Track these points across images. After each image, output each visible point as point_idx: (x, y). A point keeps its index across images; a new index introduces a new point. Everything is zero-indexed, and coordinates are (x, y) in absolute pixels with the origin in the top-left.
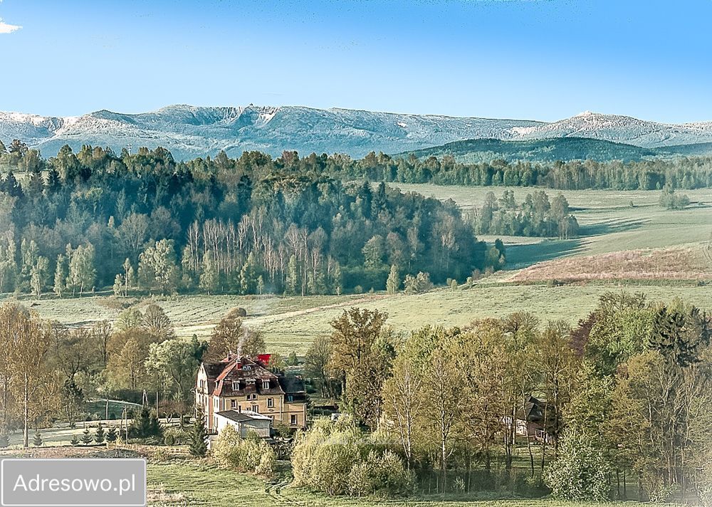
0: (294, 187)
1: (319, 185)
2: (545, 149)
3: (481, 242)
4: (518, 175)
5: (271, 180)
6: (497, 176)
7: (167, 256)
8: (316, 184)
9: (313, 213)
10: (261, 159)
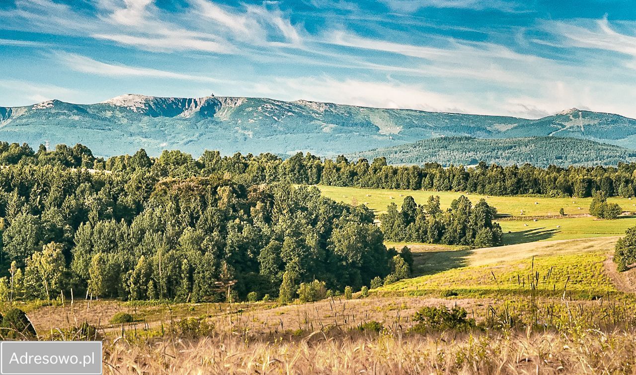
0: (193, 190)
1: (219, 188)
2: (523, 149)
3: (390, 249)
4: (449, 179)
5: (170, 182)
6: (426, 180)
7: (55, 261)
8: (216, 188)
9: (209, 217)
10: (181, 159)
